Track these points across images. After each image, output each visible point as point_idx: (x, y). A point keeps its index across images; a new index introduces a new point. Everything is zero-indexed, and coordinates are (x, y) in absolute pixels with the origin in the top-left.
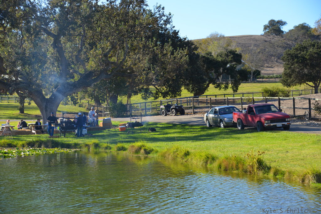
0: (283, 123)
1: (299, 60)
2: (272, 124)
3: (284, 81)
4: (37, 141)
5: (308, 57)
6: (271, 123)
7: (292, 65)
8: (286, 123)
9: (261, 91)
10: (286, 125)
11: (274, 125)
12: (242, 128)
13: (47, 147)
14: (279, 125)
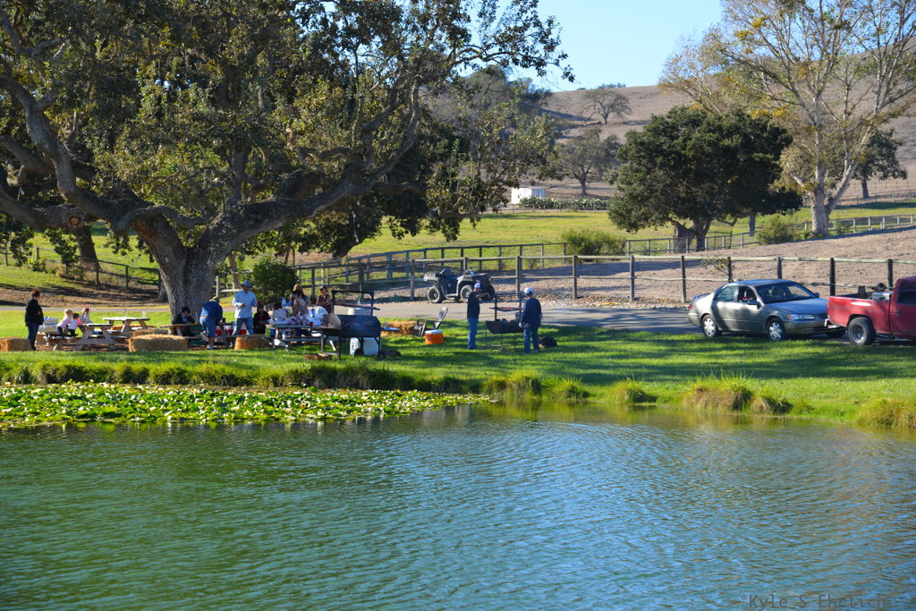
1: (669, 160)
3: (621, 215)
5: (690, 154)
7: (648, 173)
9: (560, 240)
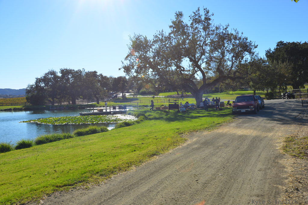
0: (246, 110)
10: (249, 111)
11: (239, 111)
14: (243, 111)
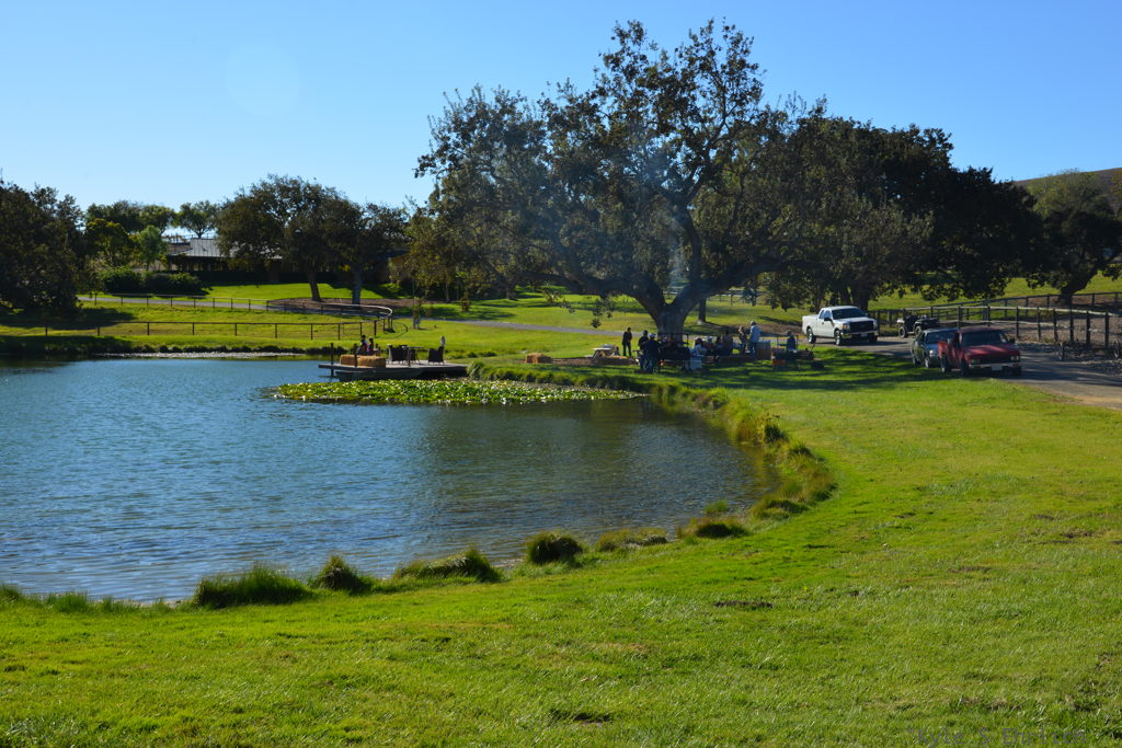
0: (1005, 364)
2: (982, 366)
4: (601, 378)
6: (981, 363)
8: (1011, 365)
11: (985, 367)
12: (948, 369)
13: (612, 388)
14: (997, 367)
